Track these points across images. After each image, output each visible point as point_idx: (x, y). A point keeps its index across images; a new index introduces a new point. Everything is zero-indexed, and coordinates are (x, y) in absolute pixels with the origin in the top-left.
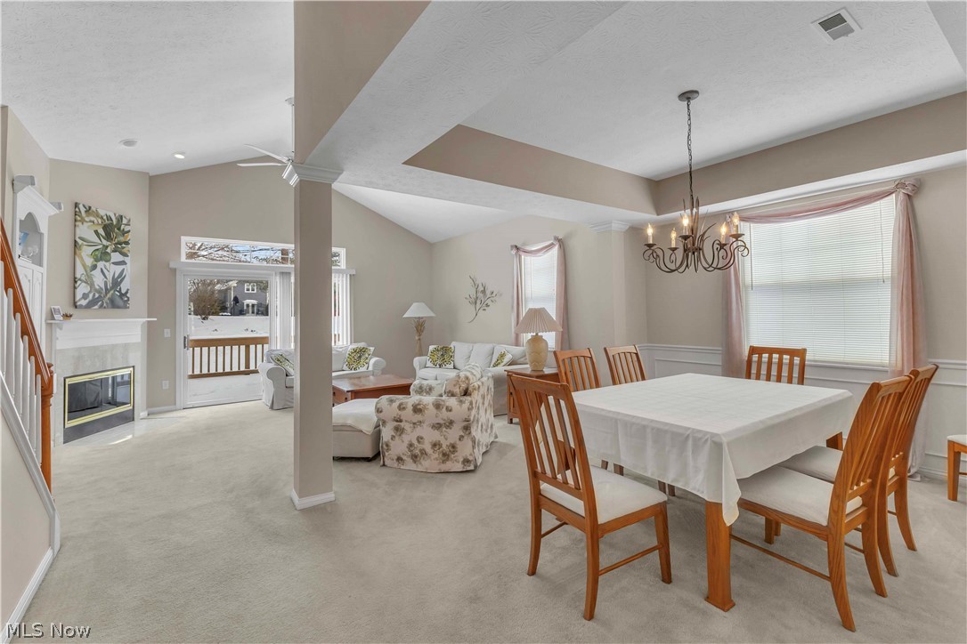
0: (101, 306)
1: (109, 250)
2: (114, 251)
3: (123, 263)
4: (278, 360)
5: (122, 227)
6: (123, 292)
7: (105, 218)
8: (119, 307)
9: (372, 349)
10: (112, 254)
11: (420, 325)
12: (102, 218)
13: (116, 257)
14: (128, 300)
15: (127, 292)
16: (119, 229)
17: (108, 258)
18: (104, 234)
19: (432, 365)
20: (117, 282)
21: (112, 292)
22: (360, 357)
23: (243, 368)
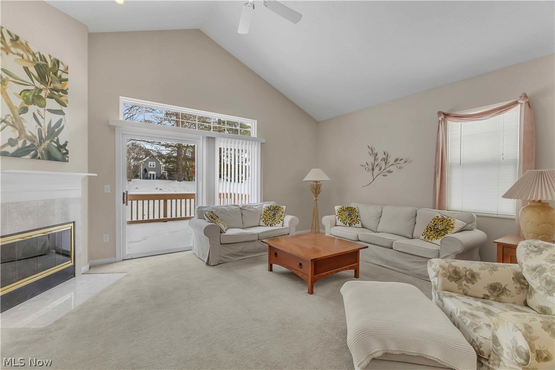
0: (34, 157)
1: (43, 94)
2: (50, 97)
3: (60, 112)
4: (212, 218)
5: (59, 73)
6: (62, 143)
7: (37, 56)
8: (56, 160)
9: (284, 207)
10: (47, 100)
11: (316, 188)
12: (34, 55)
13: (52, 104)
14: (67, 153)
15: (65, 145)
16: (55, 74)
17: (42, 103)
18: (36, 74)
19: (342, 224)
20: (54, 132)
21: (48, 142)
22: (274, 214)
23: (162, 217)
